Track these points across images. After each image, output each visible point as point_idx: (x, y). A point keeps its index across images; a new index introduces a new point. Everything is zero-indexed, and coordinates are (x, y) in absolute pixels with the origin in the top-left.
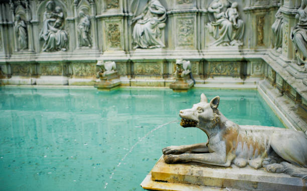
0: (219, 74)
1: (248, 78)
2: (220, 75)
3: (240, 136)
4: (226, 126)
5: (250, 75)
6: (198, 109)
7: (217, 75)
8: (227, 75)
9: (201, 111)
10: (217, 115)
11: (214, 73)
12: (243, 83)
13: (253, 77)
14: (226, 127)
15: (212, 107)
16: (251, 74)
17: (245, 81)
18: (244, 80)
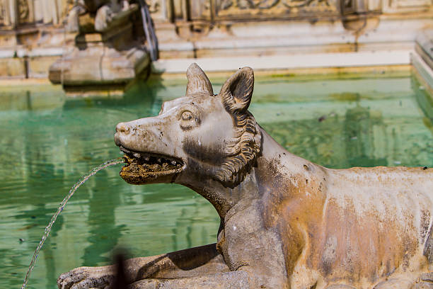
0: (254, 12)
1: (371, 23)
2: (257, 19)
3: (333, 204)
4: (282, 171)
5: (378, 12)
6: (180, 116)
7: (244, 20)
8: (287, 18)
9: (192, 123)
10: (247, 136)
11: (234, 11)
12: (355, 47)
13: (392, 19)
14: (280, 176)
15: (227, 107)
16: (385, 9)
17: (361, 39)
18: (357, 33)
